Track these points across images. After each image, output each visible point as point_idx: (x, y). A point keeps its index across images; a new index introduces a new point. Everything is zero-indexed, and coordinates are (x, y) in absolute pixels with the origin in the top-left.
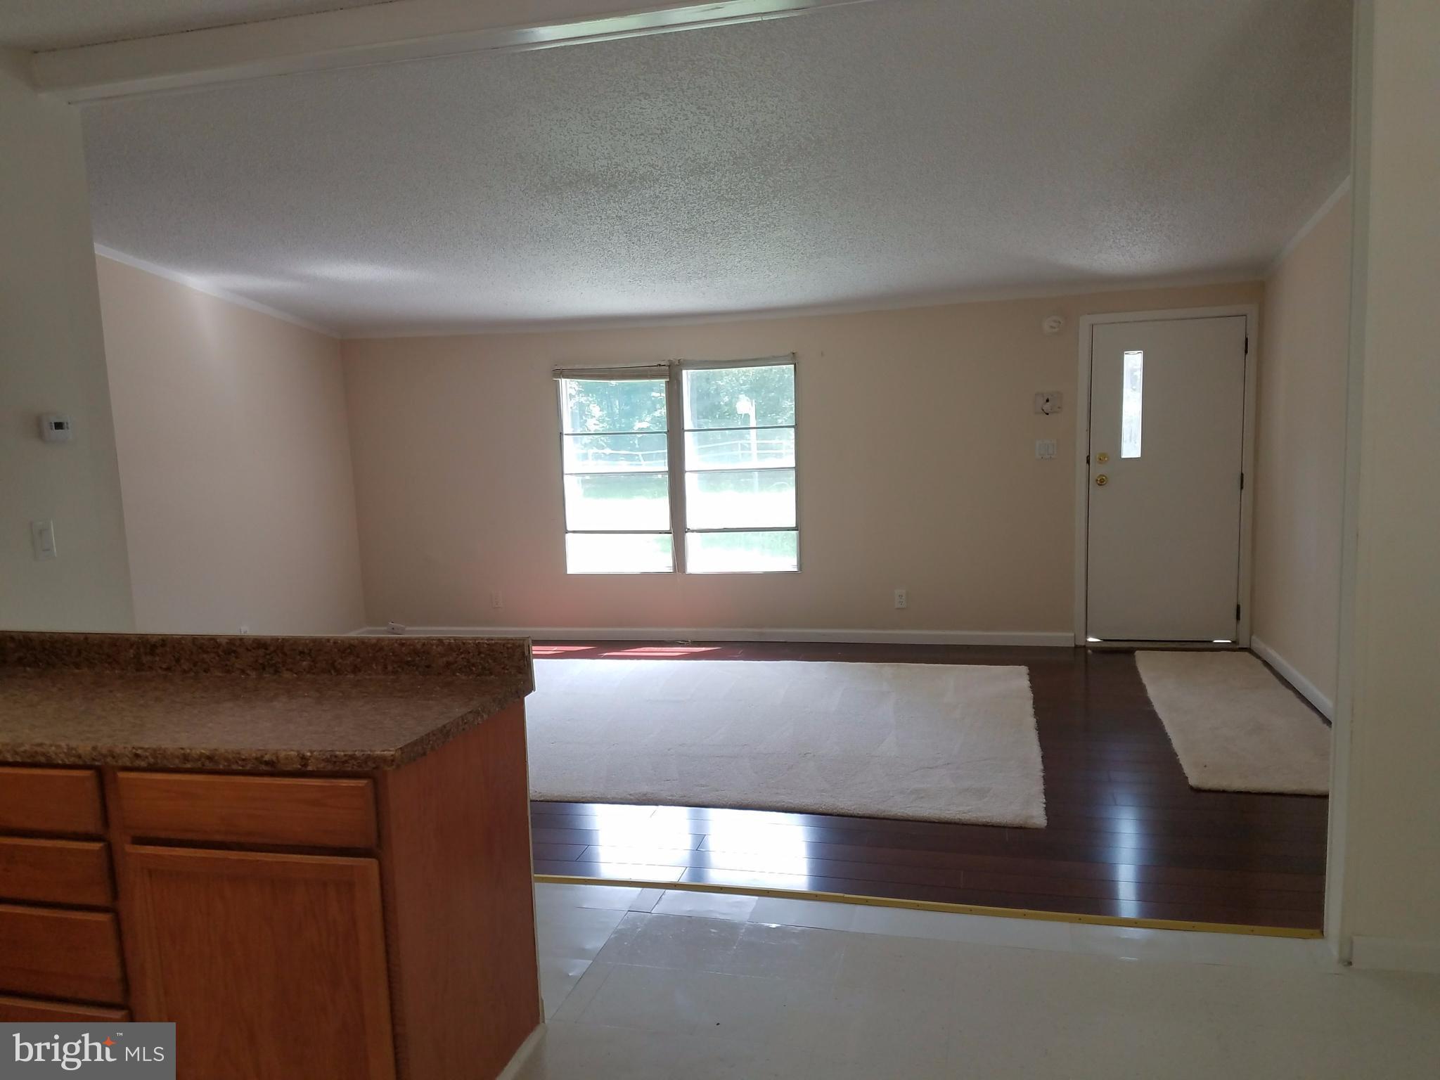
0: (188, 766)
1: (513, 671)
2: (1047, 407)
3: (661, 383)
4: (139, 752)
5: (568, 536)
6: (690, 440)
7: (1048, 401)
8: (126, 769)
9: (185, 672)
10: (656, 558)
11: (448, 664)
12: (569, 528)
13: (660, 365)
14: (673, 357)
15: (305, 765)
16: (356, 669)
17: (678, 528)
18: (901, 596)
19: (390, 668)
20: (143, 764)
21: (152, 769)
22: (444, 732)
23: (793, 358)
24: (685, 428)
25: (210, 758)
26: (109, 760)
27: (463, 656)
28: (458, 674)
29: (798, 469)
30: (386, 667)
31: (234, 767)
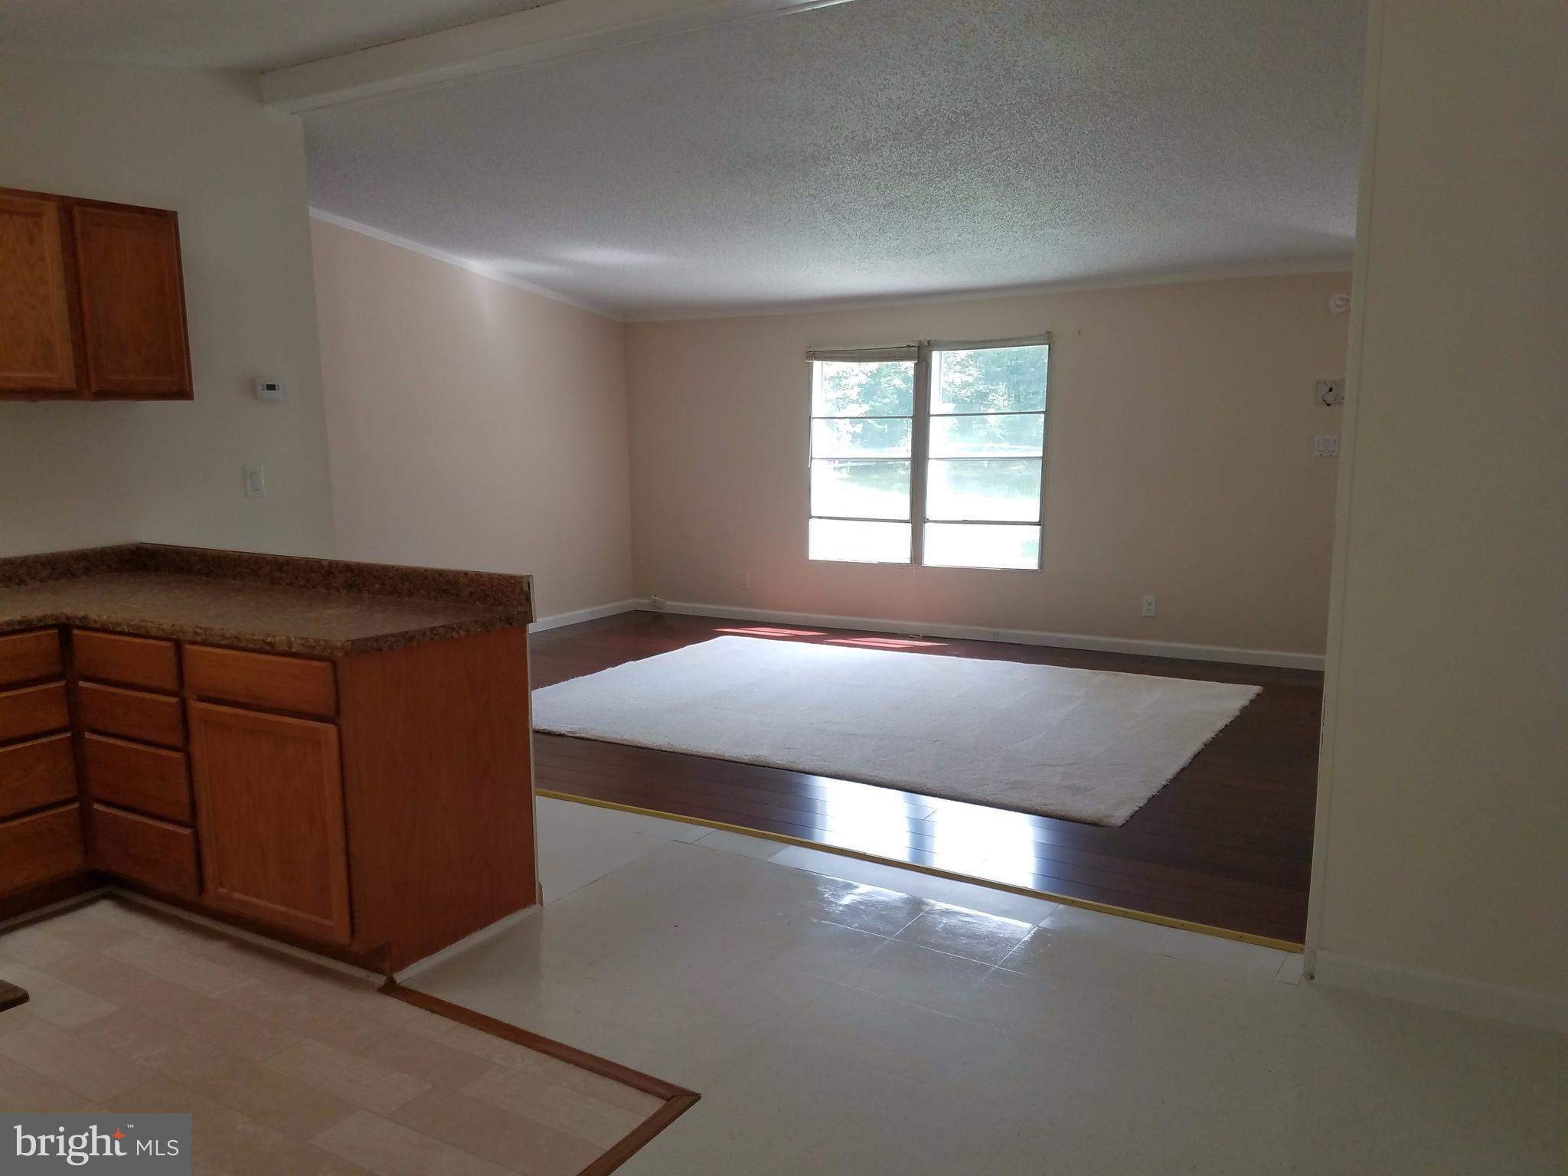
0: (225, 642)
1: (515, 603)
2: (1330, 397)
3: (909, 366)
4: (198, 630)
5: (811, 521)
6: (935, 424)
7: (1331, 390)
8: (193, 643)
9: (301, 587)
10: (893, 547)
11: (471, 594)
12: (813, 514)
13: (909, 346)
14: (923, 337)
15: (291, 647)
16: (410, 594)
17: (918, 517)
18: (1150, 604)
19: (432, 594)
20: (199, 639)
21: (204, 643)
22: (407, 637)
23: (1048, 338)
24: (931, 413)
25: (237, 638)
26: (181, 634)
27: (480, 588)
28: (478, 603)
29: (1045, 459)
30: (429, 594)
31: (250, 645)
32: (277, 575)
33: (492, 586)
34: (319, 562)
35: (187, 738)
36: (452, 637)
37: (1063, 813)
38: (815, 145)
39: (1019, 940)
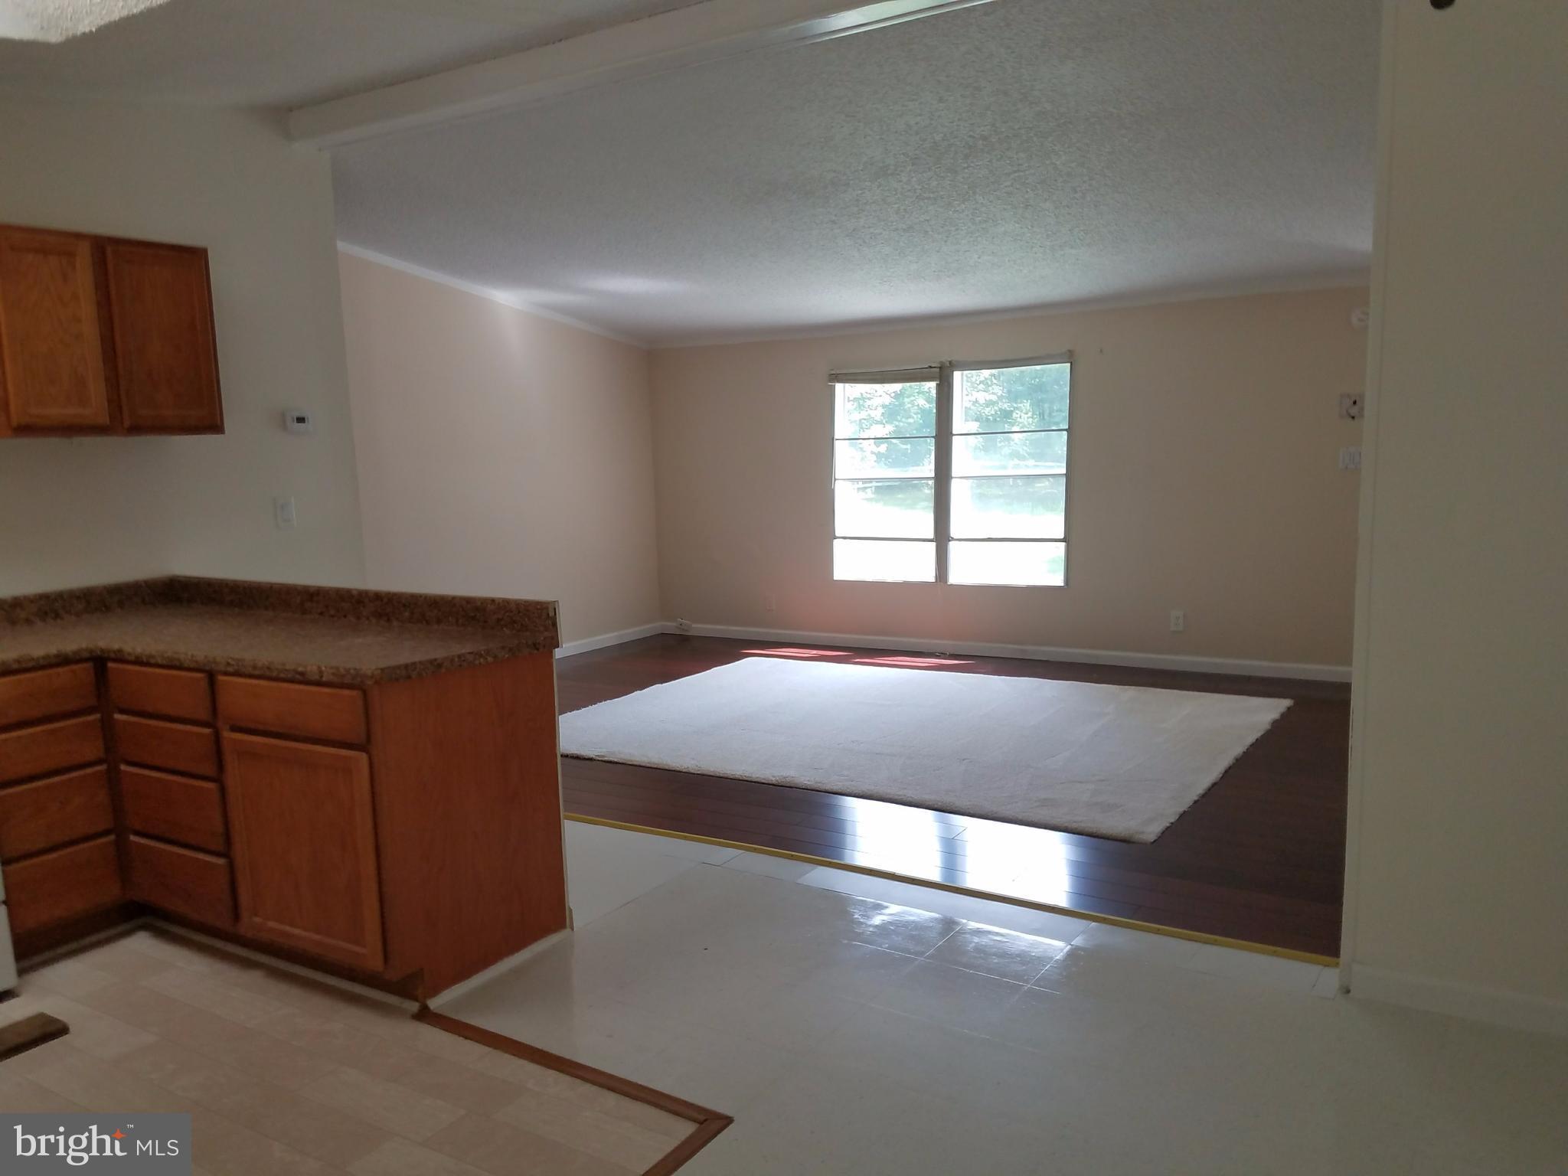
0: (257, 672)
1: (542, 629)
2: (1354, 411)
3: (931, 386)
4: (230, 661)
5: (836, 542)
6: (958, 445)
7: (1355, 403)
8: (226, 674)
9: (332, 616)
10: (918, 566)
11: (499, 620)
12: (837, 534)
13: (931, 367)
14: (945, 358)
15: (322, 677)
16: (439, 621)
17: (942, 536)
18: (1178, 618)
19: (460, 621)
20: (230, 669)
21: (237, 674)
22: (436, 665)
23: (1070, 357)
24: (954, 432)
25: (268, 668)
26: (213, 665)
27: (507, 614)
28: (505, 629)
29: (1069, 476)
30: (457, 621)
31: (282, 675)
32: (308, 605)
33: (519, 612)
34: (349, 591)
35: (221, 766)
36: (480, 664)
37: (1091, 830)
38: (835, 171)
39: (1052, 958)
